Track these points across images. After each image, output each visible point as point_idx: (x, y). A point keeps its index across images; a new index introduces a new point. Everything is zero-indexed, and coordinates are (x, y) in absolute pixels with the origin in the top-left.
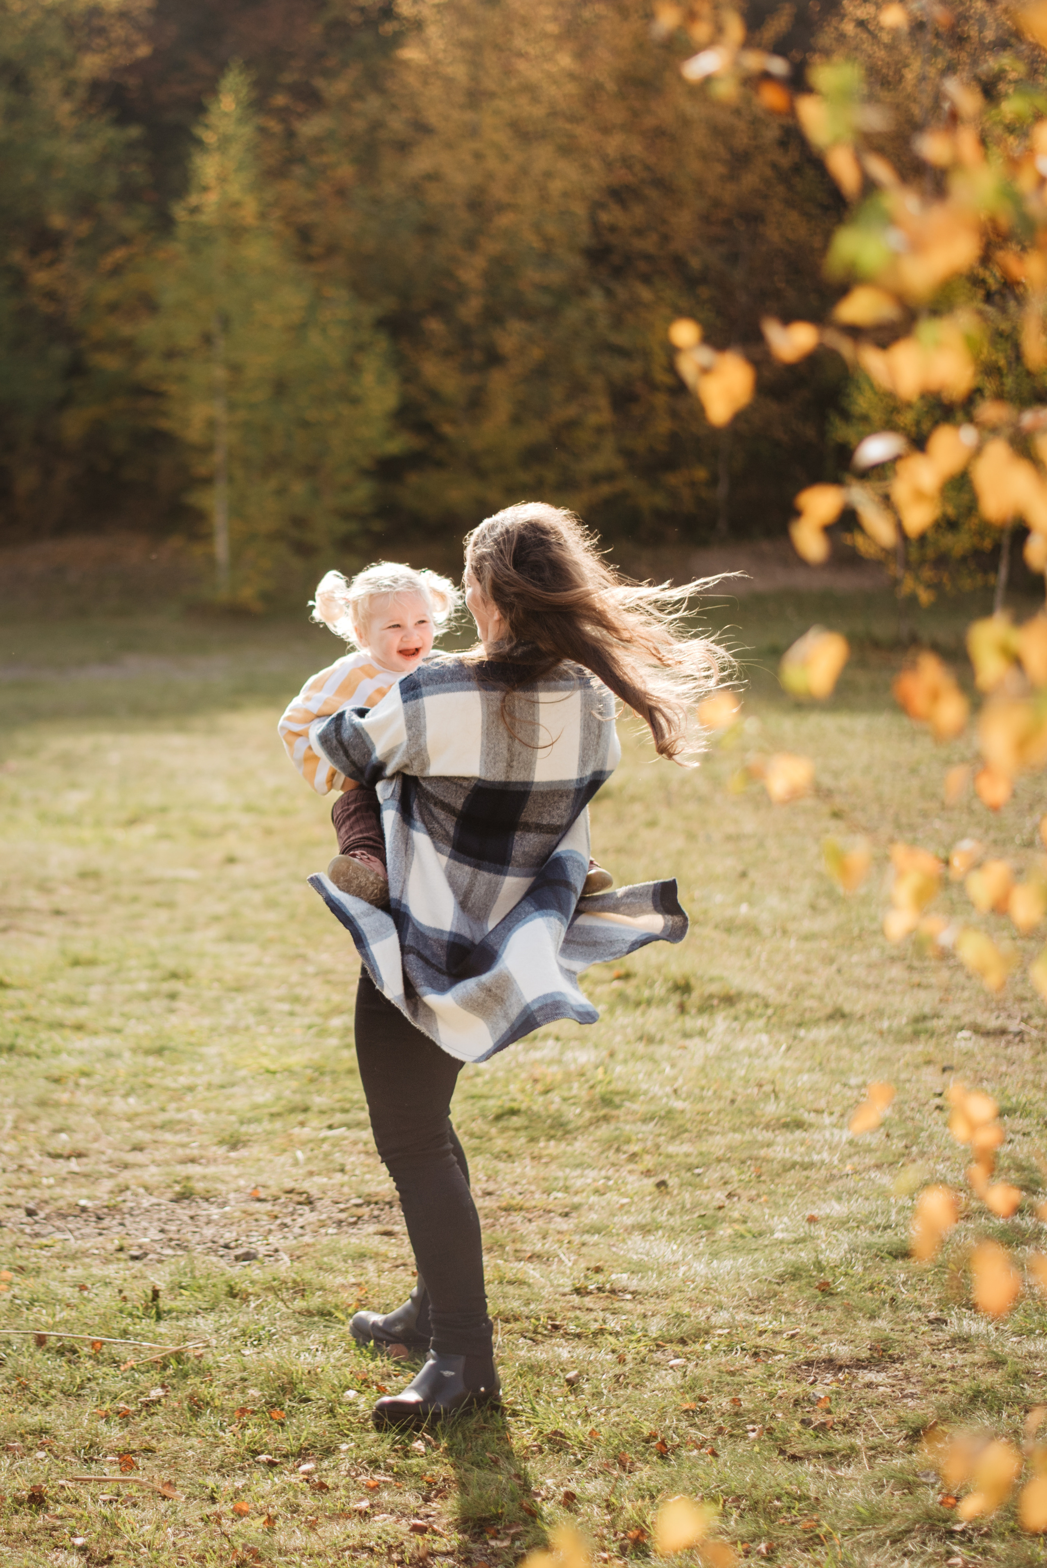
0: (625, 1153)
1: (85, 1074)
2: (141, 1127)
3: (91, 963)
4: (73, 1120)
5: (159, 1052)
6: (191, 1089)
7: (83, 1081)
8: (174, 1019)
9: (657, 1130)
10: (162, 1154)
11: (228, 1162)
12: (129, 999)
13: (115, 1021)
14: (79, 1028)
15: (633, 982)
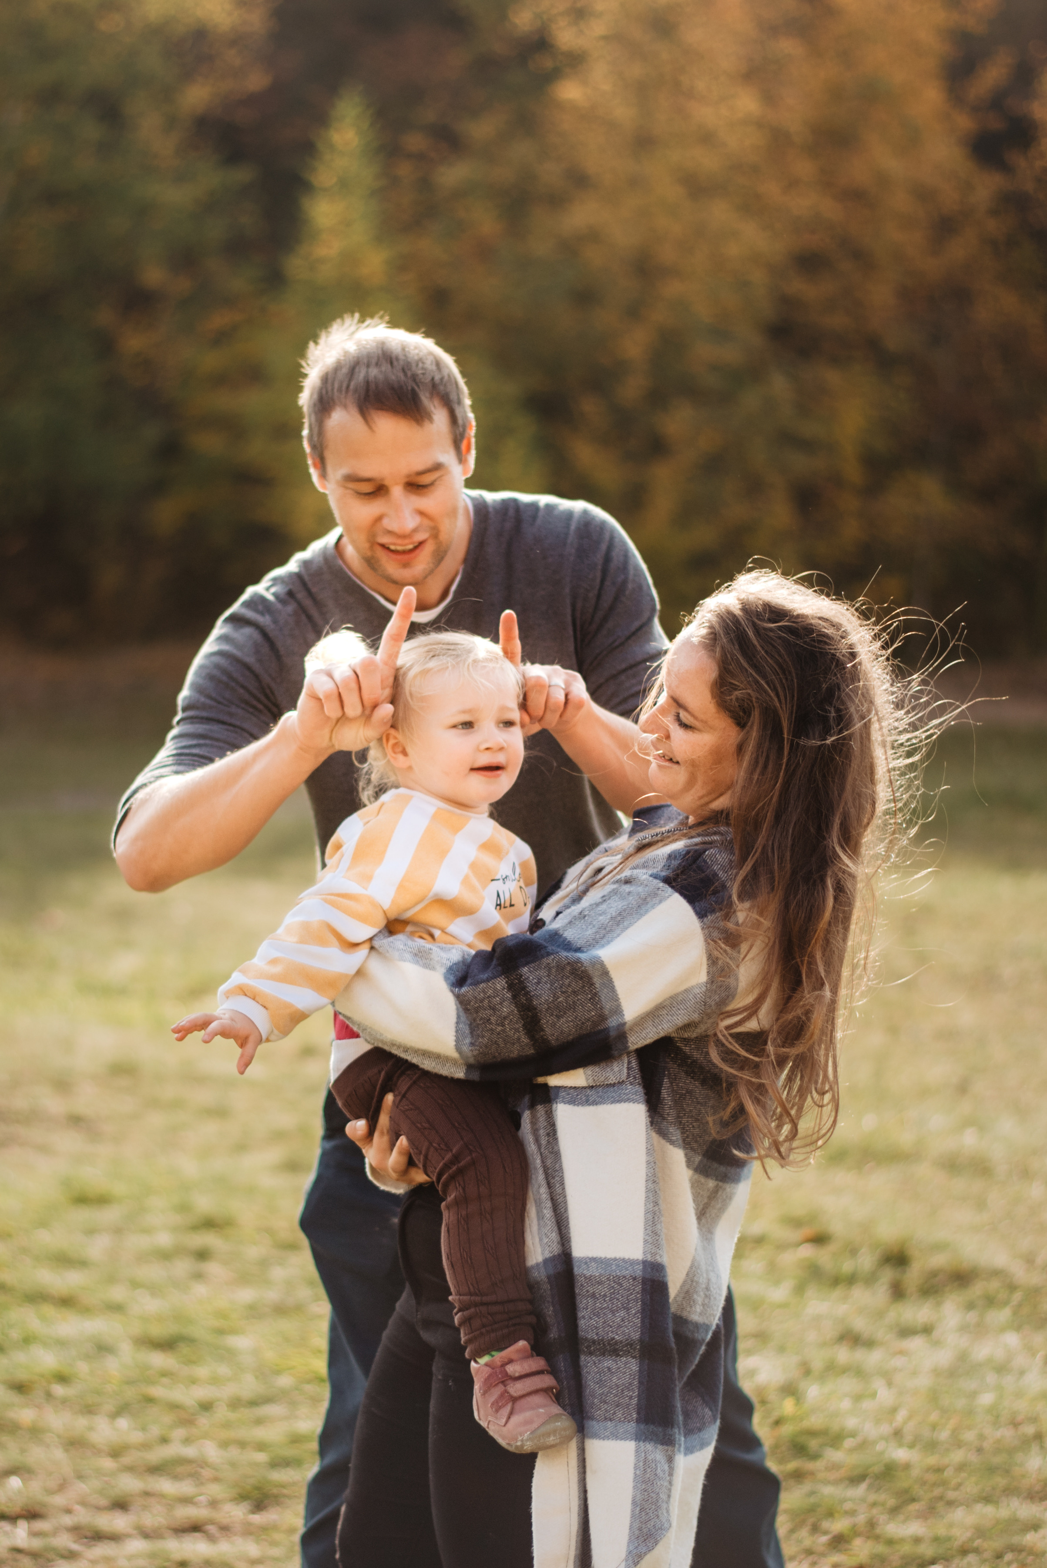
0: (826, 1533)
1: (62, 1378)
2: (130, 1469)
3: (102, 1200)
4: (36, 1455)
5: (167, 1345)
6: (206, 1406)
7: (59, 1390)
8: (200, 1290)
9: (873, 1497)
10: (153, 1518)
11: (249, 1531)
12: (142, 1258)
13: (118, 1293)
14: (66, 1302)
15: (832, 1248)
